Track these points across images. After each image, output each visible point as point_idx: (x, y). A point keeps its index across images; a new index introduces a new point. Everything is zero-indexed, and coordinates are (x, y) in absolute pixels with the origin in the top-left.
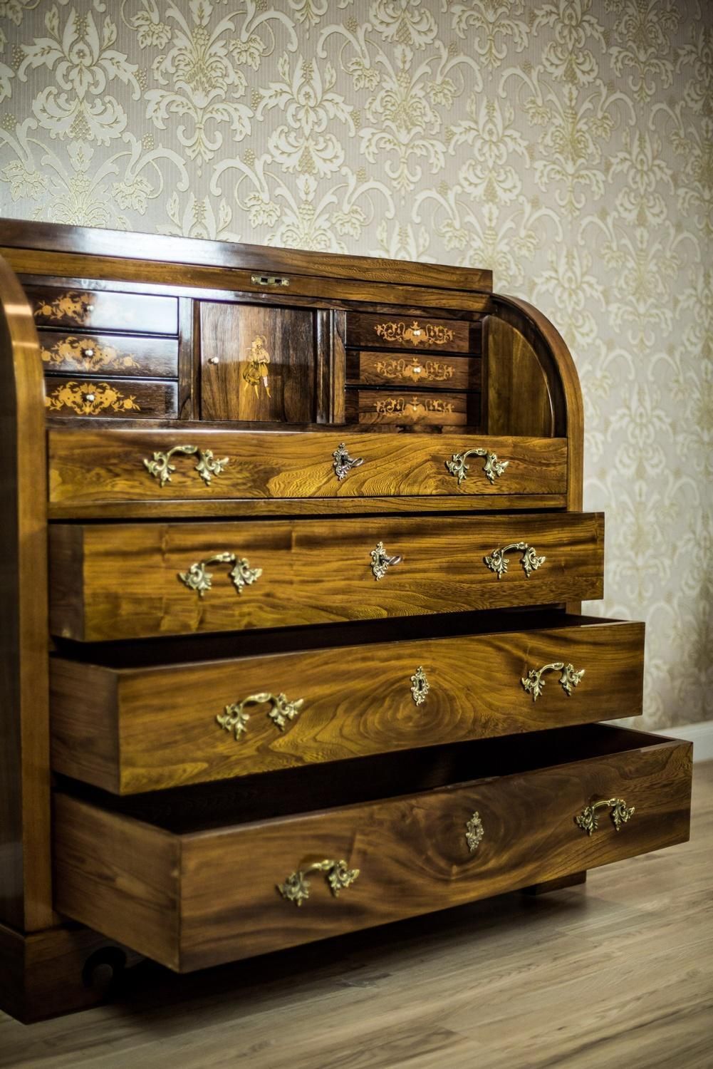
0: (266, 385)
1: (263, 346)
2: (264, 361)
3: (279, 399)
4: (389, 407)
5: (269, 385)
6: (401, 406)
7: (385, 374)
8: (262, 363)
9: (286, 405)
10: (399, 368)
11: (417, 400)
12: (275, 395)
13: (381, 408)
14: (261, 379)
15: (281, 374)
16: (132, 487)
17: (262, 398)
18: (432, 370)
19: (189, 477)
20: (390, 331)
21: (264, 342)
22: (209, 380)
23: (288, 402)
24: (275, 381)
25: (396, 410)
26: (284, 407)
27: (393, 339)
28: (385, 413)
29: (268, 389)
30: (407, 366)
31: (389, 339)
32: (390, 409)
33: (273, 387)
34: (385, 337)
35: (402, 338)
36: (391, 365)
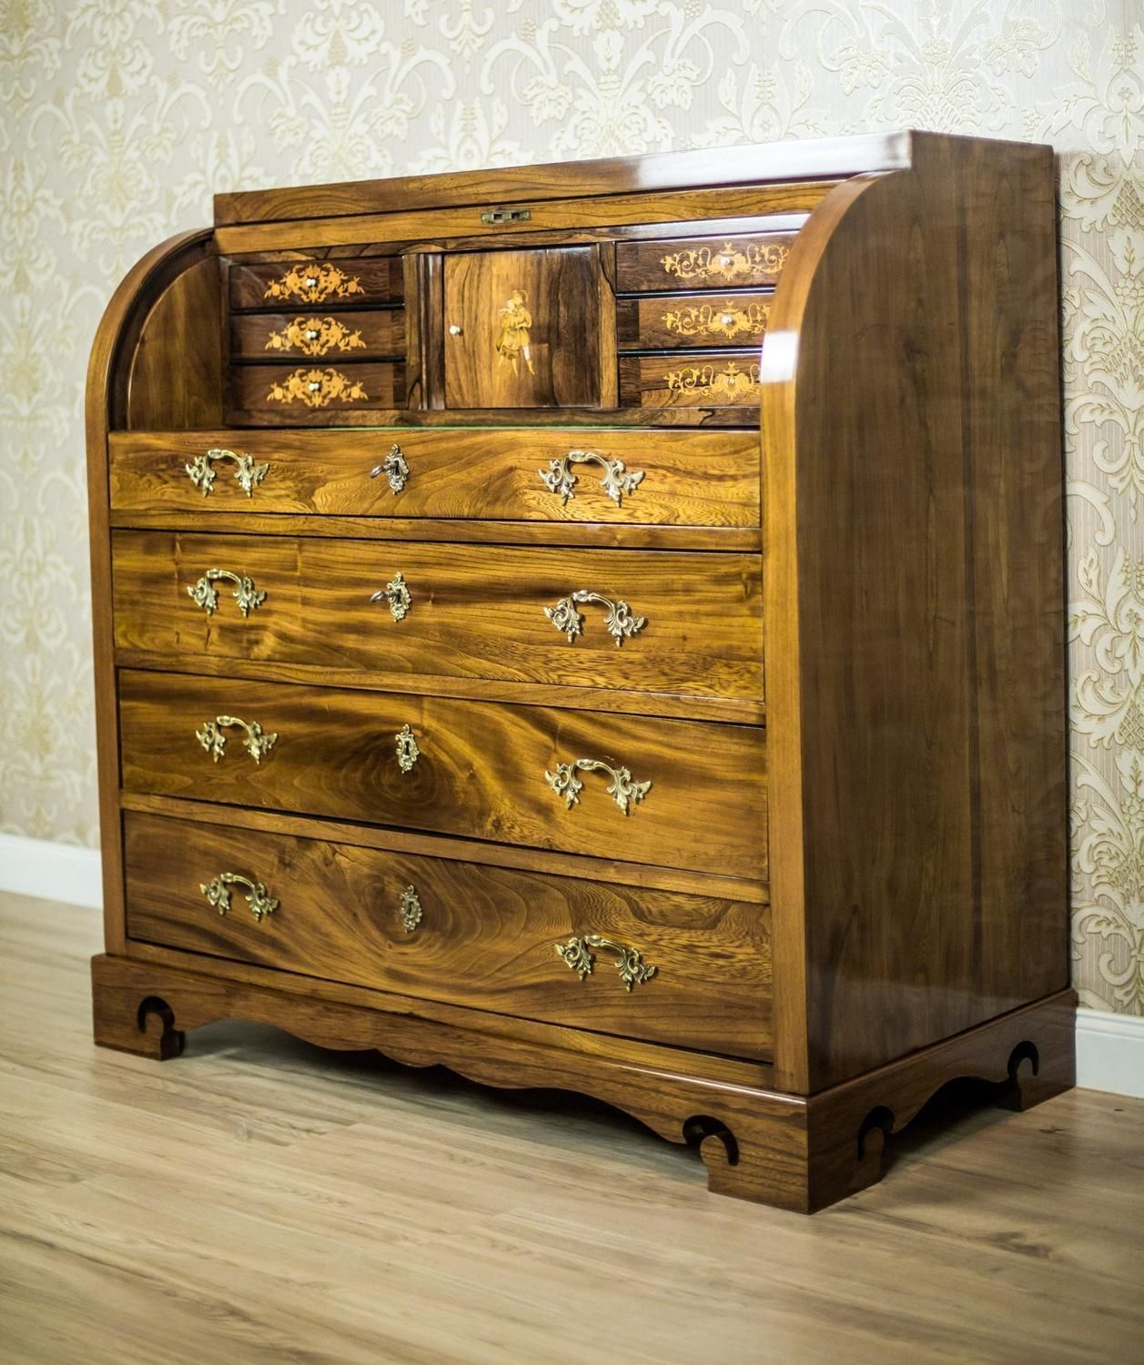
0: (527, 356)
1: (524, 305)
2: (524, 325)
3: (545, 374)
4: (688, 380)
5: (532, 358)
6: (708, 377)
7: (680, 330)
8: (521, 328)
9: (555, 384)
10: (702, 319)
11: (735, 368)
12: (540, 371)
13: (676, 382)
14: (520, 350)
15: (548, 341)
16: (180, 496)
17: (523, 376)
18: (759, 317)
19: (231, 485)
20: (685, 263)
21: (524, 298)
22: (454, 357)
23: (559, 379)
24: (540, 351)
25: (699, 384)
26: (552, 387)
27: (691, 275)
28: (682, 390)
29: (530, 364)
30: (715, 314)
31: (684, 275)
32: (690, 384)
33: (538, 360)
34: (679, 274)
35: (706, 272)
36: (689, 316)
